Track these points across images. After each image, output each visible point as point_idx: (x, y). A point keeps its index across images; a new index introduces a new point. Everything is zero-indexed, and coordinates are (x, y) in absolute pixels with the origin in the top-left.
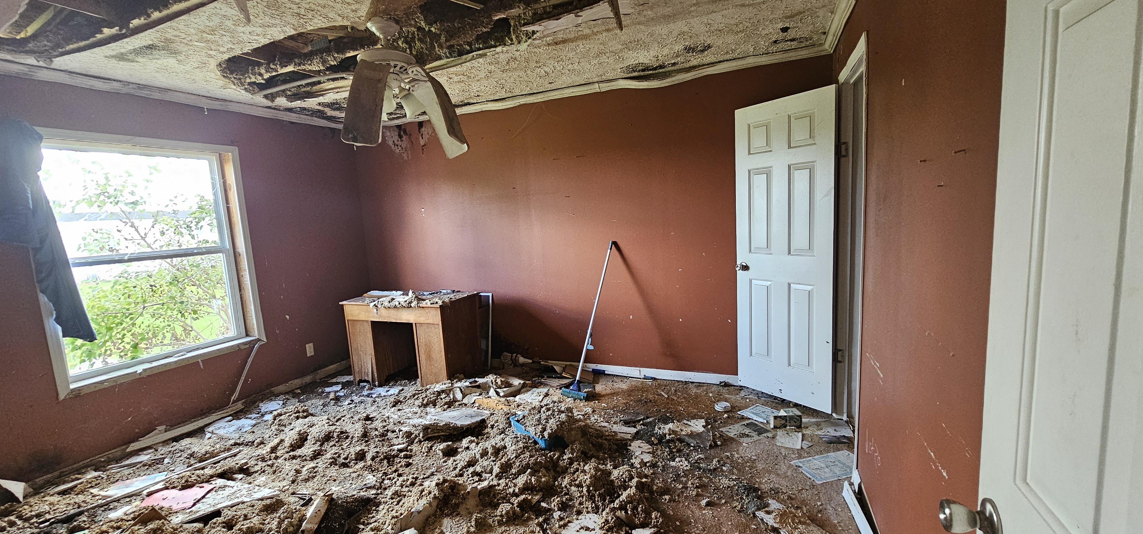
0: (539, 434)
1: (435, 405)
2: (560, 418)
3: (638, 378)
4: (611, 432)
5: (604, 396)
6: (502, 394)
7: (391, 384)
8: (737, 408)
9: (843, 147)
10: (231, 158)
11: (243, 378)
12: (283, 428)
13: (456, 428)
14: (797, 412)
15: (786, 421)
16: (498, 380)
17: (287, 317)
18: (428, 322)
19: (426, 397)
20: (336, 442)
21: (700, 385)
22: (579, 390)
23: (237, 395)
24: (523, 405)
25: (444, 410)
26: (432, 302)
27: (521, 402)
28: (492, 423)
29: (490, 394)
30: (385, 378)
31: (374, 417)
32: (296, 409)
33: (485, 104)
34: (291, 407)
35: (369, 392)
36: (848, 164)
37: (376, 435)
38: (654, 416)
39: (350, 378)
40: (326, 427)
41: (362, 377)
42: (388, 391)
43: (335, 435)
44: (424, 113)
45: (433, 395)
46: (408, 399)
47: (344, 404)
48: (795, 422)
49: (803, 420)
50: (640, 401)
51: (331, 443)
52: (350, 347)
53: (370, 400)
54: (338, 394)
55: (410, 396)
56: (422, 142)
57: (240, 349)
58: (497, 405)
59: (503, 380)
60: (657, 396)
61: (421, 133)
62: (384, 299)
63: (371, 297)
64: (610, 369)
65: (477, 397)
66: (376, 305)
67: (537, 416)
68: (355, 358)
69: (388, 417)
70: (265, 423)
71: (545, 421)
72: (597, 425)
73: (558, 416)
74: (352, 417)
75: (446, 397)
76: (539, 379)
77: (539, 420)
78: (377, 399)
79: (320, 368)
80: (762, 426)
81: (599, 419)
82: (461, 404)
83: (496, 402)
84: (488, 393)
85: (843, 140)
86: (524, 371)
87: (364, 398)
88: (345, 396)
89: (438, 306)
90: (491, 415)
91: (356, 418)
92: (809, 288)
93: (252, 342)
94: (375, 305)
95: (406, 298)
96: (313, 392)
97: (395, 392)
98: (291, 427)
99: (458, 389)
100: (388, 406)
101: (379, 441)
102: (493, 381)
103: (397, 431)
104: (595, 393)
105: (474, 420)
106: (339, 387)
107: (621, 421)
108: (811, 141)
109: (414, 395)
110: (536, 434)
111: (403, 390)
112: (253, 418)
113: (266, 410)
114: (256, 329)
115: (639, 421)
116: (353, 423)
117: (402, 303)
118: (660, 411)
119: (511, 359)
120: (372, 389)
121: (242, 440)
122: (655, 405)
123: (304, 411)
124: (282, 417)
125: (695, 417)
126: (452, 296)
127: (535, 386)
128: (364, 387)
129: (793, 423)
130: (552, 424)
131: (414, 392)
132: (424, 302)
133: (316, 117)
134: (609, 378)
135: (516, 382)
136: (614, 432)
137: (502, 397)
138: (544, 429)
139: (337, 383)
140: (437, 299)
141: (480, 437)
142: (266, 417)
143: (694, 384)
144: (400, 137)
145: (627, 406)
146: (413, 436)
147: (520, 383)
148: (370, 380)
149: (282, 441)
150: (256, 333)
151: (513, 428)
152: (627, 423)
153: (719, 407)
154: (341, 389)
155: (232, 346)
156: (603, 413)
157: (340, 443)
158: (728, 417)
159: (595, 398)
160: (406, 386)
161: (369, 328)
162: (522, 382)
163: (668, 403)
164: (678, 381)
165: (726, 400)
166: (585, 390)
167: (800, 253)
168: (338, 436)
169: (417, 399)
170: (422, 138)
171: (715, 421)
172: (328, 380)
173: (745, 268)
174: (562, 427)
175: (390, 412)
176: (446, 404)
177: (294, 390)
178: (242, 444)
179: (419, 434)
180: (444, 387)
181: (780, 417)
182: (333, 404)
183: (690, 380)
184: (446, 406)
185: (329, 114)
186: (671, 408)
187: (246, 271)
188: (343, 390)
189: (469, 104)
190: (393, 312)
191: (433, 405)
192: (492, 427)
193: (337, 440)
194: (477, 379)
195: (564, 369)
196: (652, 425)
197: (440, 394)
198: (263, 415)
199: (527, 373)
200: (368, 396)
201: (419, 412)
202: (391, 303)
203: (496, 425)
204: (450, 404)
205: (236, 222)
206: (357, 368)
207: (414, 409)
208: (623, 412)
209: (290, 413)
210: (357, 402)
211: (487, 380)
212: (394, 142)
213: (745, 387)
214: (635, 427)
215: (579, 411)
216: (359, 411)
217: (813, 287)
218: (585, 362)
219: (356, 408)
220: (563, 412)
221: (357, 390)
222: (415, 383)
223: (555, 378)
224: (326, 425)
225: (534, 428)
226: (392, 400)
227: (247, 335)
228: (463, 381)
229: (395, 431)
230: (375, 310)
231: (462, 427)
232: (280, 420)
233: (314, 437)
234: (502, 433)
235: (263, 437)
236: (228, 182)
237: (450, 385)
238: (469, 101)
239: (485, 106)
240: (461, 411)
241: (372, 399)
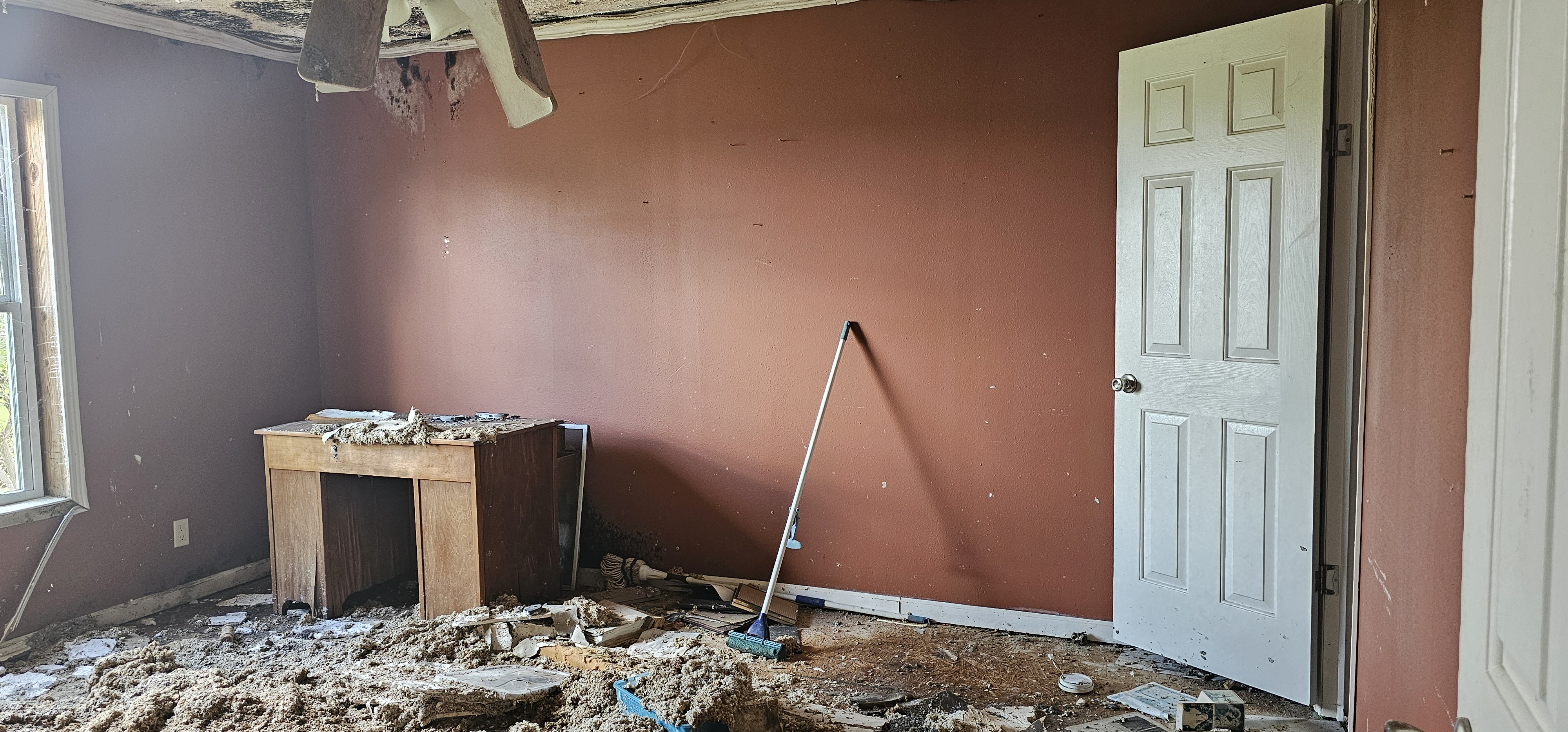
0: (674, 716)
1: (451, 658)
2: (721, 684)
3: (896, 620)
4: (831, 722)
5: (819, 652)
6: (598, 639)
7: (355, 614)
8: (1107, 688)
9: (1342, 134)
10: (40, 108)
11: (32, 584)
12: (117, 692)
13: (496, 702)
14: (1235, 698)
15: (1211, 717)
16: (593, 610)
17: (138, 458)
18: (447, 476)
19: (433, 639)
20: (236, 721)
21: (1029, 639)
22: (767, 637)
23: (18, 621)
24: (643, 663)
25: (471, 667)
26: (457, 434)
27: (640, 657)
28: (574, 695)
29: (573, 639)
30: (343, 599)
31: (317, 677)
32: (148, 654)
33: (591, 21)
34: (136, 651)
35: (306, 628)
36: (1348, 168)
37: (322, 709)
38: (926, 696)
39: (266, 599)
40: (215, 690)
41: (293, 597)
42: (348, 627)
43: (235, 705)
44: (464, 34)
45: (447, 637)
46: (394, 643)
47: (252, 649)
48: (1230, 719)
49: (1247, 716)
50: (898, 665)
51: (224, 723)
52: (270, 529)
53: (309, 643)
54: (238, 630)
55: (399, 638)
56: (452, 96)
57: (30, 522)
58: (588, 660)
59: (602, 608)
60: (934, 658)
61: (451, 77)
62: (355, 425)
63: (326, 421)
64: (834, 597)
65: (545, 644)
66: (336, 437)
67: (673, 680)
68: (279, 553)
69: (349, 679)
70: (77, 684)
71: (688, 690)
72: (800, 711)
73: (717, 681)
74: (271, 676)
75: (477, 641)
76: (681, 614)
77: (677, 688)
78: (323, 642)
79: (200, 574)
80: (1158, 724)
81: (805, 696)
82: (508, 659)
83: (586, 654)
84: (568, 636)
85: (1341, 121)
86: (649, 596)
87: (296, 640)
88: (255, 635)
89: (470, 442)
90: (573, 679)
91: (279, 676)
92: (1265, 431)
93: (58, 508)
94: (333, 436)
95: (403, 424)
96: (182, 624)
97: (364, 630)
98: (137, 689)
99: (504, 625)
100: (349, 656)
101: (328, 722)
102: (582, 610)
103: (368, 704)
104: (801, 645)
105: (537, 688)
106: (241, 617)
107: (853, 702)
108: (1275, 121)
109: (407, 635)
110: (668, 715)
111: (381, 626)
112: (50, 671)
113: (79, 657)
114: (68, 479)
115: (893, 703)
116: (272, 686)
117: (393, 434)
118: (939, 686)
119: (622, 568)
120: (313, 622)
121: (28, 711)
122: (928, 675)
123: (164, 659)
124: (117, 670)
125: (1016, 701)
126: (501, 425)
127: (671, 626)
128: (297, 617)
129: (1225, 720)
130: (705, 696)
131: (408, 629)
132: (441, 435)
133: (227, 32)
134: (837, 615)
135: (632, 616)
136: (836, 723)
137: (599, 645)
138: (686, 707)
139: (237, 609)
140: (469, 429)
141: (547, 724)
142: (80, 671)
143: (1018, 637)
144: (406, 83)
145: (867, 674)
146: (403, 716)
147: (639, 619)
148: (311, 603)
149: (117, 716)
150: (68, 488)
151: (620, 706)
152: (865, 707)
153: (1068, 683)
154: (246, 621)
155: (15, 513)
156: (815, 686)
157: (244, 723)
158: (1086, 705)
159: (799, 656)
160: (389, 618)
161: (314, 490)
162: (644, 616)
163: (958, 671)
164: (983, 630)
165: (1085, 672)
166: (780, 638)
167: (1247, 353)
168: (241, 708)
169: (413, 643)
170: (453, 88)
171: (1057, 711)
172: (217, 602)
173: (1133, 386)
174: (724, 702)
175: (353, 667)
176: (475, 655)
177: (139, 619)
178: (28, 720)
179: (415, 713)
180: (473, 620)
181: (1198, 706)
182: (228, 648)
183: (1009, 629)
184: (475, 661)
185: (255, 27)
186: (964, 682)
187: (55, 353)
188: (249, 622)
189: (557, 20)
190: (370, 453)
191: (448, 658)
192: (575, 702)
193: (238, 716)
194: (545, 606)
195: (736, 594)
196: (920, 712)
197: (463, 634)
198: (72, 668)
199: (654, 601)
200: (305, 635)
201: (417, 668)
202: (368, 435)
203: (583, 698)
204: (484, 658)
205: (42, 247)
206: (283, 575)
207: (406, 664)
208: (859, 684)
209: (135, 662)
210: (281, 646)
211: (567, 607)
212: (390, 93)
213: (1127, 647)
214: (882, 715)
215: (763, 680)
216: (285, 665)
217: (1273, 429)
218: (781, 579)
219: (279, 659)
220: (728, 673)
221: (280, 623)
222: (410, 614)
223: (716, 611)
224: (215, 685)
225: (664, 703)
226: (358, 642)
227: (47, 493)
228: (516, 609)
229: (364, 706)
230: (332, 449)
231: (509, 701)
232: (111, 676)
233: (189, 709)
234: (596, 713)
235: (73, 710)
236: (31, 160)
237: (488, 615)
238: (556, 14)
239: (591, 25)
240: (508, 671)
241: (312, 642)
